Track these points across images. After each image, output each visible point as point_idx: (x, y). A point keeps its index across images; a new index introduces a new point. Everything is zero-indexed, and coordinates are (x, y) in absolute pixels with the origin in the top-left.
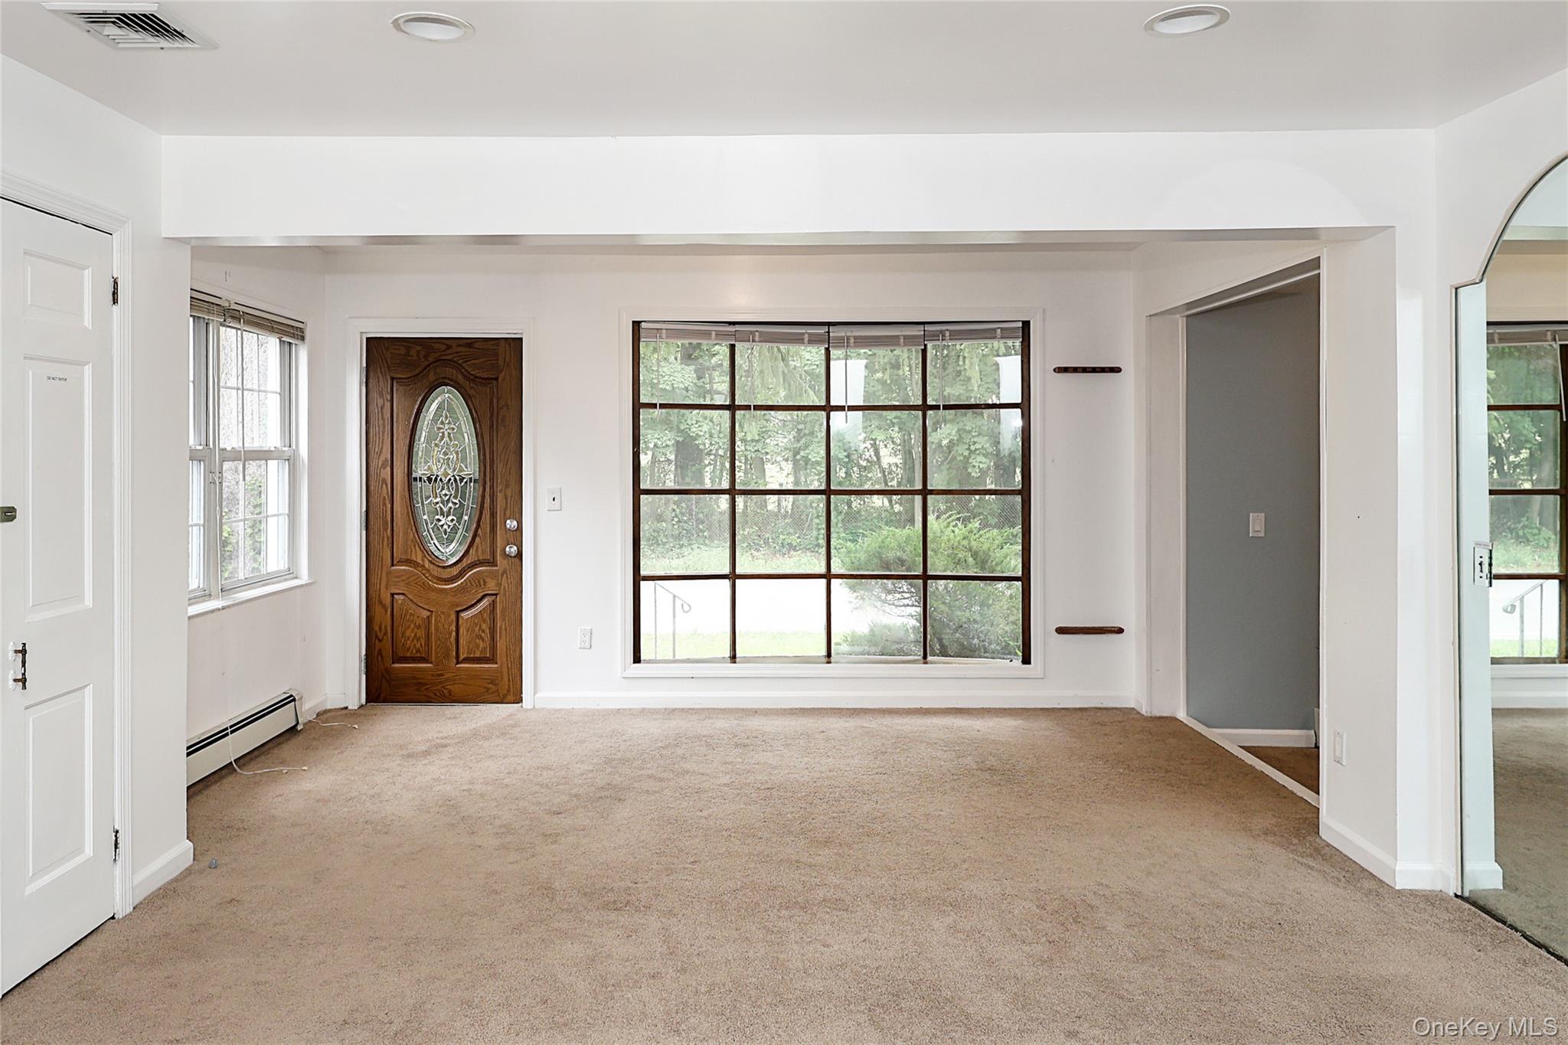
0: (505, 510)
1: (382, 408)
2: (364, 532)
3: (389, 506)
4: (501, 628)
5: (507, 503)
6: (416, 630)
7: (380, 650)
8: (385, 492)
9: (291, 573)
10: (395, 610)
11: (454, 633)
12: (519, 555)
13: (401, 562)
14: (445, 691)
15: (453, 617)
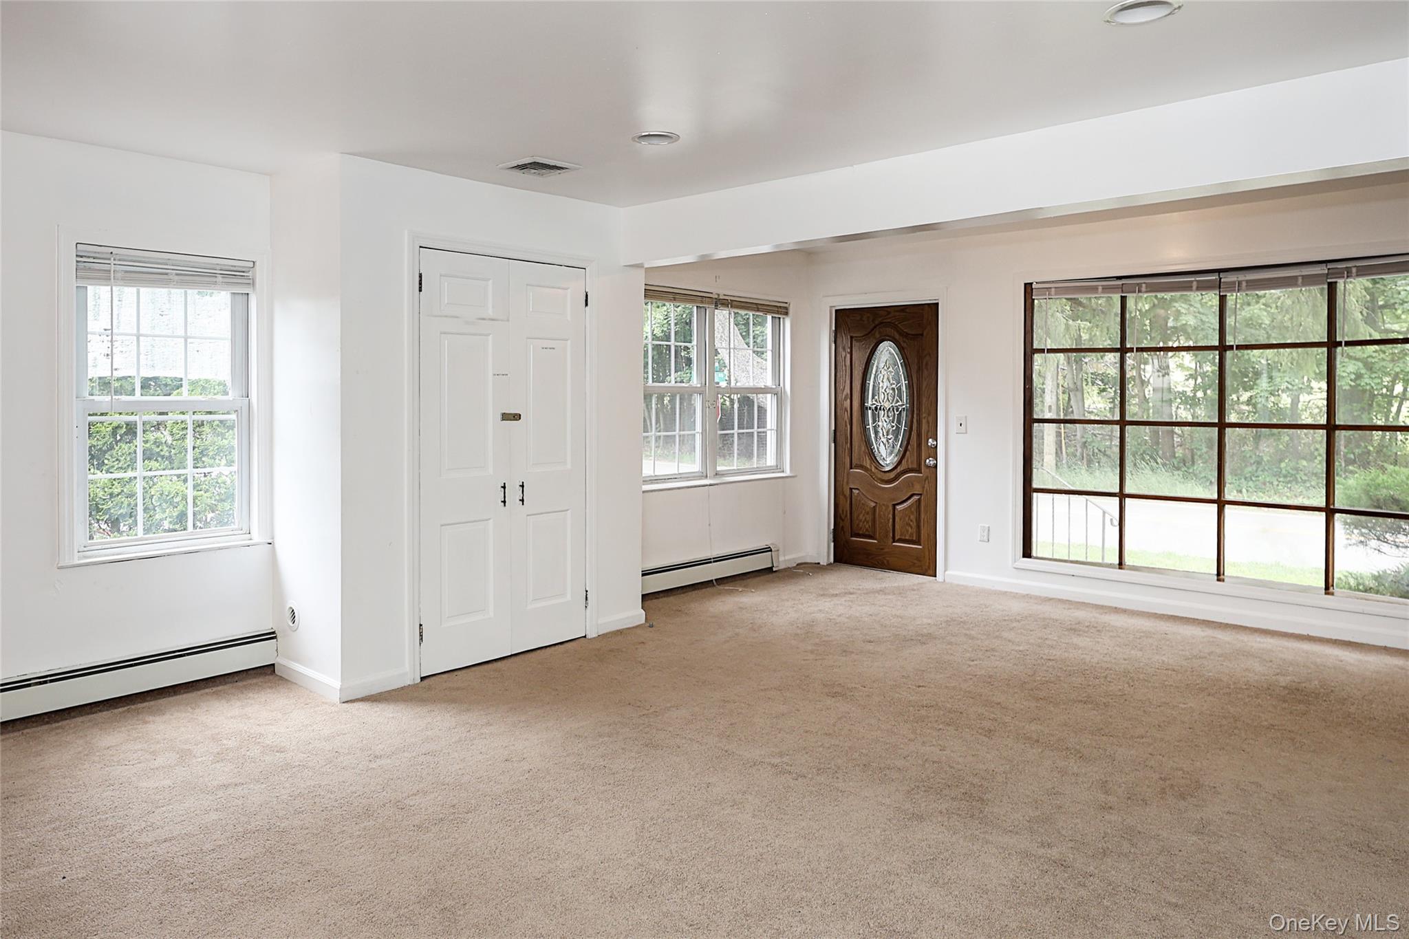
0: (928, 431)
1: (845, 358)
2: (833, 445)
3: (849, 427)
4: (924, 520)
5: (929, 426)
6: (866, 515)
7: (843, 527)
8: (847, 416)
9: (779, 468)
10: (853, 500)
11: (891, 520)
12: (936, 466)
13: (858, 467)
14: (885, 562)
15: (891, 508)
